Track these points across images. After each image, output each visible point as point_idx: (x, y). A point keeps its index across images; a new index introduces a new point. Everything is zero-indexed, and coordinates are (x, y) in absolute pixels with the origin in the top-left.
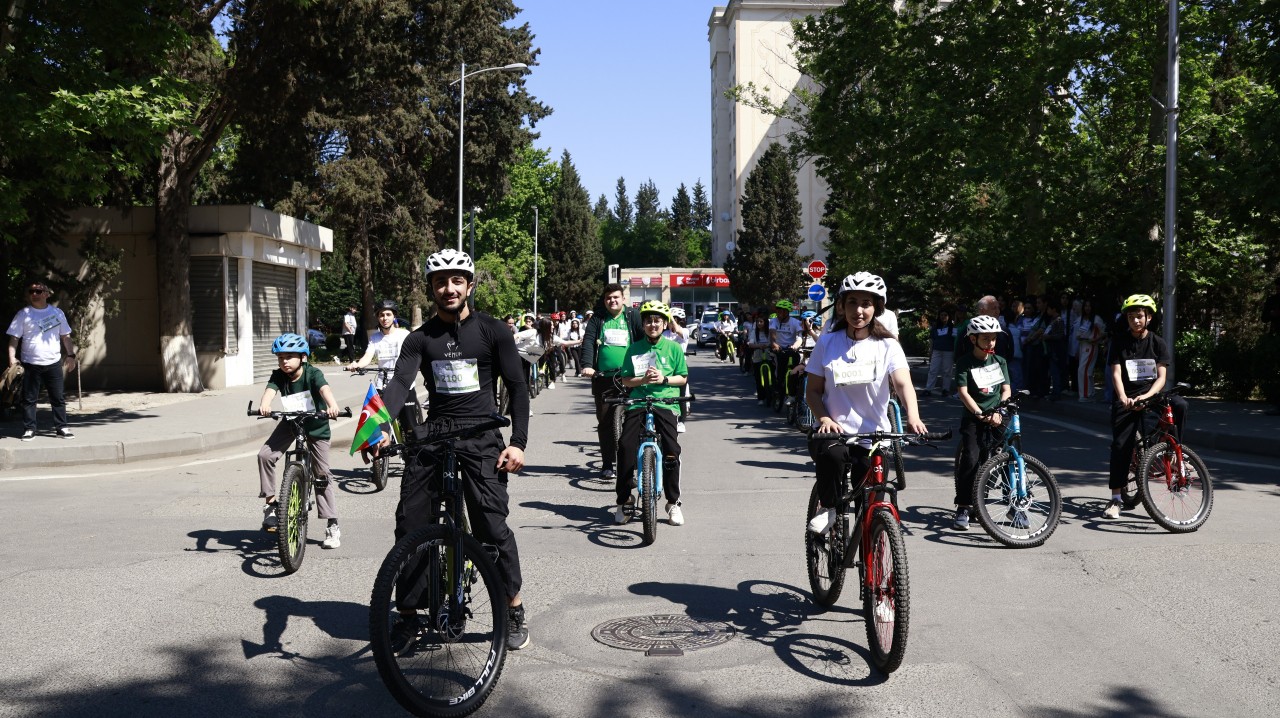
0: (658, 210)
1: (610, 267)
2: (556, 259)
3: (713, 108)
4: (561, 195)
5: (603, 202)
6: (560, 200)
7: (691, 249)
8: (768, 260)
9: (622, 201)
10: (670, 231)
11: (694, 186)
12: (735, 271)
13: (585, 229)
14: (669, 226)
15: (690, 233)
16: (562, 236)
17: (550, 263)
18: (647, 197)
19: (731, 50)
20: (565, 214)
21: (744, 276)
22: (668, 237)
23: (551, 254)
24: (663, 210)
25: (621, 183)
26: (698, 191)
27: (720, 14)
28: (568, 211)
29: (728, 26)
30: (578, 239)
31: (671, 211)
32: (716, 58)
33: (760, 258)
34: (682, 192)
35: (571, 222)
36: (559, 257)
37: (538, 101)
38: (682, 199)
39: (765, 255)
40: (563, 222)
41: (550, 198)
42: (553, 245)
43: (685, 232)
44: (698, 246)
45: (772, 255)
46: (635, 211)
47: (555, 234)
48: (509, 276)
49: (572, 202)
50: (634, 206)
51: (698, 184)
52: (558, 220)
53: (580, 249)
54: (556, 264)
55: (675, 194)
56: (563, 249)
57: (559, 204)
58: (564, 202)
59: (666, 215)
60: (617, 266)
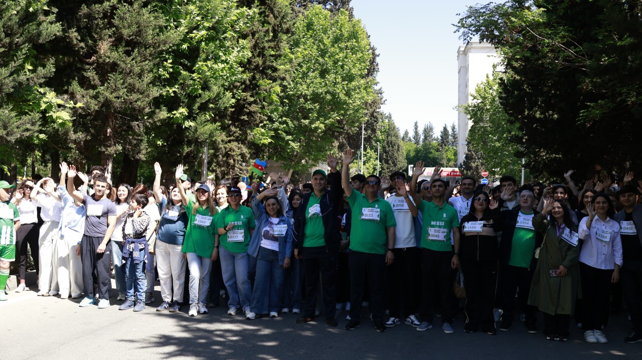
0: (433, 137)
1: (410, 166)
2: (385, 163)
3: (459, 92)
4: (388, 135)
5: (406, 133)
6: (388, 137)
7: (449, 156)
8: (477, 165)
9: (416, 133)
10: (439, 147)
11: (451, 125)
12: (463, 170)
13: (398, 150)
14: (438, 145)
15: (449, 148)
16: (388, 153)
17: (383, 165)
18: (428, 131)
19: (467, 66)
20: (391, 144)
21: (467, 173)
22: (438, 150)
23: (383, 161)
24: (436, 137)
25: (416, 124)
26: (453, 128)
27: (462, 49)
28: (391, 142)
29: (466, 55)
30: (396, 154)
31: (440, 138)
32: (460, 70)
33: (474, 165)
34: (445, 129)
35: (393, 147)
36: (387, 162)
37: (384, 113)
38: (445, 132)
39: (476, 164)
40: (389, 147)
41: (383, 136)
42: (384, 157)
43: (447, 148)
44: (453, 155)
45: (479, 164)
46: (422, 137)
47: (386, 152)
48: (367, 171)
49: (393, 138)
50: (422, 135)
51: (453, 124)
52: (387, 146)
53: (396, 159)
54: (385, 166)
55: (442, 129)
56: (389, 158)
57: (387, 139)
58: (389, 137)
59: (437, 139)
60: (412, 166)
